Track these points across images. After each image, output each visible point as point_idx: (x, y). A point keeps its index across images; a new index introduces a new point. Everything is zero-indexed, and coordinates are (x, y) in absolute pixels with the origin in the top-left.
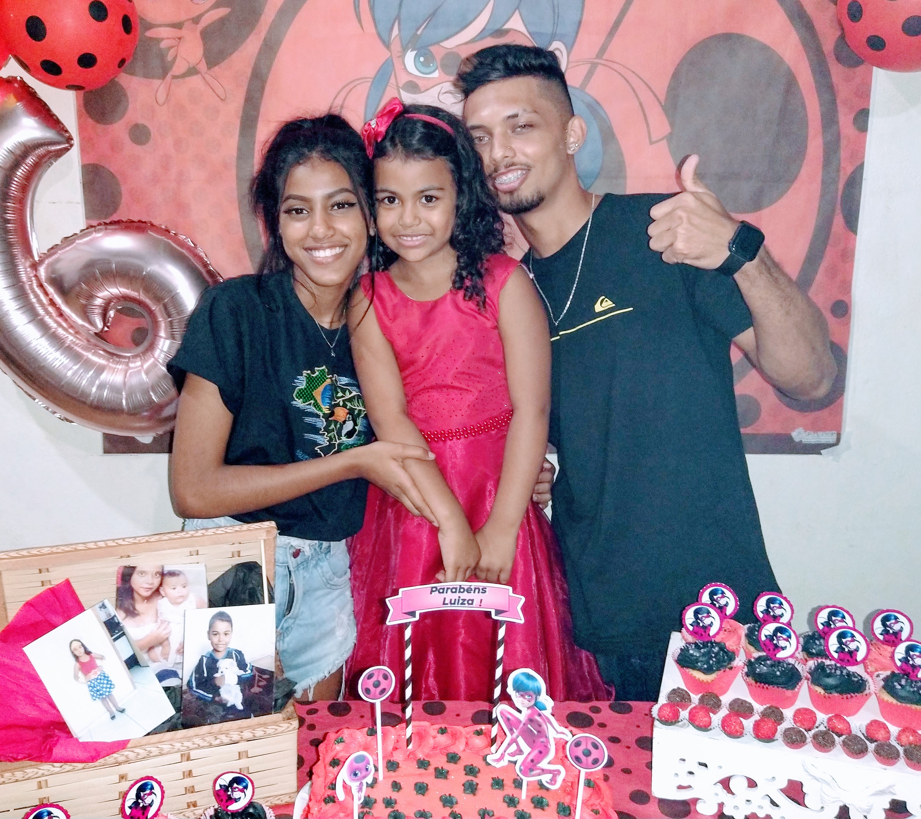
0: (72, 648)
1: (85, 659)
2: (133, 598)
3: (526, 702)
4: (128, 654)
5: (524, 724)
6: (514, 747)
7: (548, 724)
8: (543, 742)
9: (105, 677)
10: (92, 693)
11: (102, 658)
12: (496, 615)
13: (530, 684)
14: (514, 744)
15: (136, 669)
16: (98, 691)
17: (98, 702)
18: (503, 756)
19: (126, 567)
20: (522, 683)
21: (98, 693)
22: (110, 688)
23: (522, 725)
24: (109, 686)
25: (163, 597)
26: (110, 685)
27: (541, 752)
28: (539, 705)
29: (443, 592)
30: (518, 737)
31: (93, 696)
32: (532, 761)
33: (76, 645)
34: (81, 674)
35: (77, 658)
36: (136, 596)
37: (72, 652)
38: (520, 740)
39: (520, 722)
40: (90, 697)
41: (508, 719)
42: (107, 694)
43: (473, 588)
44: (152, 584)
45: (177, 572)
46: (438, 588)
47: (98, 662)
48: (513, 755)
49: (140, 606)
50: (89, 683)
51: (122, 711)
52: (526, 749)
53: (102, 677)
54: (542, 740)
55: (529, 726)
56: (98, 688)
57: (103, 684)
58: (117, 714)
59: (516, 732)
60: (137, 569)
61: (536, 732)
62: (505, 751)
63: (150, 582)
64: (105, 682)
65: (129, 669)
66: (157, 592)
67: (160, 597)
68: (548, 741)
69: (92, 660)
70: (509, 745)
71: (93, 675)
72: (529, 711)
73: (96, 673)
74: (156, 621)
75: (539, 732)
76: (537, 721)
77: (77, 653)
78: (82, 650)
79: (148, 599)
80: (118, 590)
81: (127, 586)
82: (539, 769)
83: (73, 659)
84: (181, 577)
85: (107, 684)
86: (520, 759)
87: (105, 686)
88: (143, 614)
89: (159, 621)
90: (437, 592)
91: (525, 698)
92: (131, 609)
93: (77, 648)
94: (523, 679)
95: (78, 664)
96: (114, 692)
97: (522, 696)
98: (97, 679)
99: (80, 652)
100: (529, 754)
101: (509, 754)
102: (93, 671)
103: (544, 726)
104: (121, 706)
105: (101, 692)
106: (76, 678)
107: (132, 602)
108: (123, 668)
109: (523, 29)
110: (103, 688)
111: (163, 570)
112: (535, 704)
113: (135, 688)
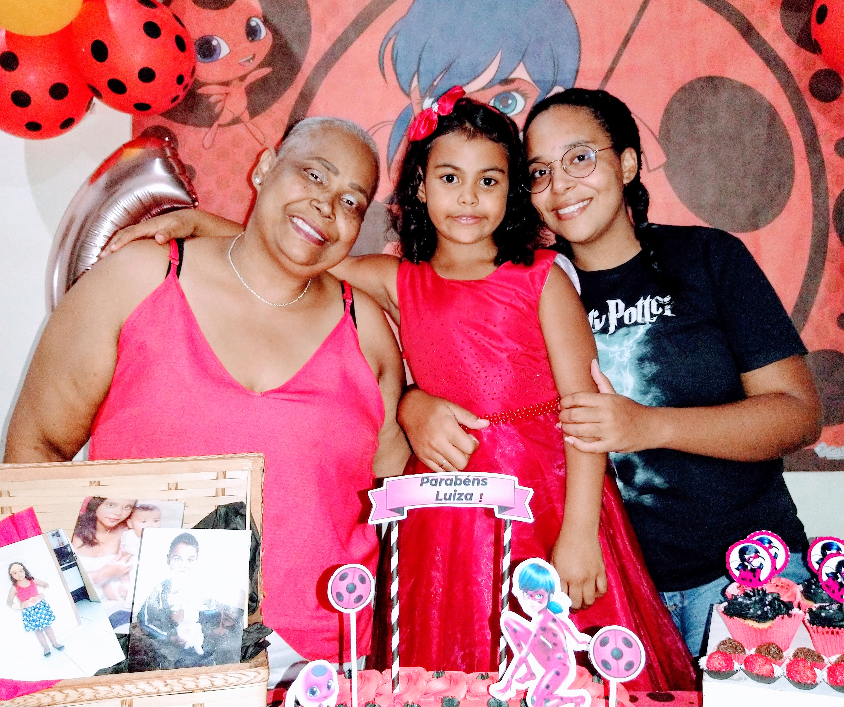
0: (12, 570)
1: (25, 584)
2: (95, 528)
3: (536, 604)
4: (77, 585)
5: (535, 636)
6: (523, 670)
7: (566, 632)
8: (560, 659)
9: (45, 606)
10: (26, 623)
11: (45, 586)
12: (500, 512)
13: (541, 578)
14: (524, 666)
15: (84, 603)
16: (34, 621)
17: (32, 634)
18: (509, 683)
19: (94, 498)
20: (530, 578)
21: (34, 624)
22: (49, 619)
23: (532, 636)
24: (48, 617)
25: (129, 529)
26: (50, 615)
27: (558, 674)
28: (552, 606)
29: (436, 485)
30: (527, 654)
31: (26, 626)
32: (548, 687)
33: (16, 568)
34: (16, 600)
35: (15, 582)
36: (99, 525)
37: (11, 575)
38: (532, 659)
39: (530, 632)
40: (23, 626)
41: (515, 631)
42: (45, 626)
43: (471, 478)
44: (121, 515)
45: (151, 507)
46: (430, 479)
47: (40, 590)
48: (522, 681)
49: (101, 536)
50: (25, 611)
51: (60, 648)
52: (539, 670)
53: (42, 607)
54: (559, 655)
55: (542, 638)
56: (35, 618)
57: (42, 614)
58: (53, 651)
59: (525, 648)
60: (106, 501)
61: (550, 645)
62: (512, 677)
63: (119, 513)
64: (45, 612)
65: (76, 601)
66: (124, 523)
67: (127, 528)
68: (567, 657)
69: (33, 585)
70: (517, 667)
71: (31, 603)
72: (541, 617)
73: (35, 600)
74: (117, 553)
75: (555, 644)
76: (551, 629)
77: (16, 577)
78: (23, 574)
79: (113, 529)
80: (80, 518)
81: (91, 515)
82: (557, 697)
83: (10, 583)
84: (155, 512)
85: (47, 614)
86: (531, 685)
87: (43, 616)
88: (103, 543)
89: (120, 553)
90: (429, 483)
91: (535, 599)
92: (91, 537)
93: (18, 571)
94: (531, 572)
95: (15, 589)
96: (53, 625)
97: (531, 596)
98: (35, 608)
99: (20, 576)
100: (543, 677)
101: (517, 681)
102: (31, 599)
103: (561, 635)
104: (60, 642)
105: (38, 623)
106: (10, 603)
107: (93, 531)
108: (70, 599)
109: (527, 78)
110: (40, 618)
111: (136, 503)
112: (548, 607)
113: (80, 623)
